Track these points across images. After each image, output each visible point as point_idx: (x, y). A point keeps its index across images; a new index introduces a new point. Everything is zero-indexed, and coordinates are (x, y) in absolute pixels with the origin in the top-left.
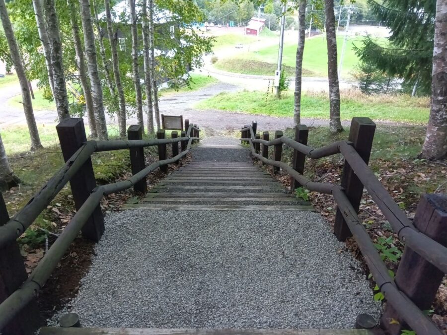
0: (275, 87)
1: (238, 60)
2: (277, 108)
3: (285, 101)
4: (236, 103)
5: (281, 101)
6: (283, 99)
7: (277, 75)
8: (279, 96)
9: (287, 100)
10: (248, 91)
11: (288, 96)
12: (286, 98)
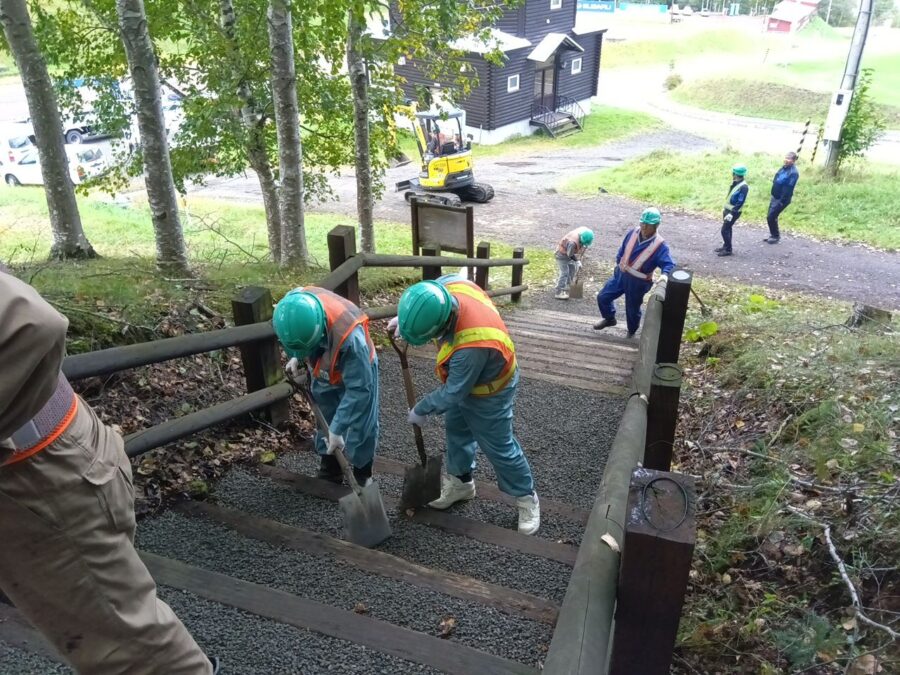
0: (826, 141)
1: (733, 82)
2: (821, 208)
3: (851, 187)
4: (689, 182)
5: (839, 188)
6: (848, 181)
7: (839, 102)
8: (835, 173)
9: (861, 185)
10: (736, 153)
11: (864, 173)
12: (858, 178)
